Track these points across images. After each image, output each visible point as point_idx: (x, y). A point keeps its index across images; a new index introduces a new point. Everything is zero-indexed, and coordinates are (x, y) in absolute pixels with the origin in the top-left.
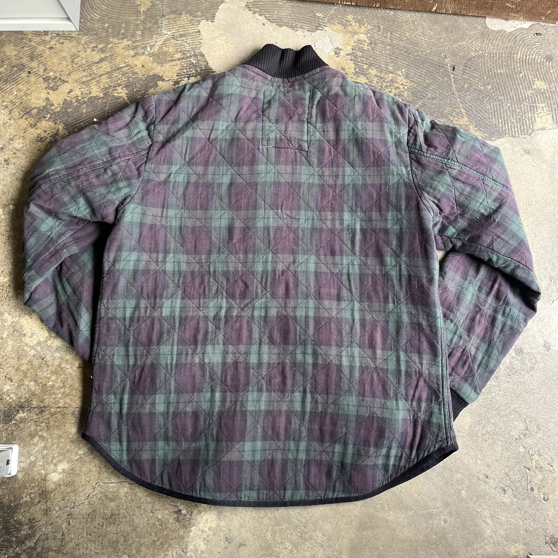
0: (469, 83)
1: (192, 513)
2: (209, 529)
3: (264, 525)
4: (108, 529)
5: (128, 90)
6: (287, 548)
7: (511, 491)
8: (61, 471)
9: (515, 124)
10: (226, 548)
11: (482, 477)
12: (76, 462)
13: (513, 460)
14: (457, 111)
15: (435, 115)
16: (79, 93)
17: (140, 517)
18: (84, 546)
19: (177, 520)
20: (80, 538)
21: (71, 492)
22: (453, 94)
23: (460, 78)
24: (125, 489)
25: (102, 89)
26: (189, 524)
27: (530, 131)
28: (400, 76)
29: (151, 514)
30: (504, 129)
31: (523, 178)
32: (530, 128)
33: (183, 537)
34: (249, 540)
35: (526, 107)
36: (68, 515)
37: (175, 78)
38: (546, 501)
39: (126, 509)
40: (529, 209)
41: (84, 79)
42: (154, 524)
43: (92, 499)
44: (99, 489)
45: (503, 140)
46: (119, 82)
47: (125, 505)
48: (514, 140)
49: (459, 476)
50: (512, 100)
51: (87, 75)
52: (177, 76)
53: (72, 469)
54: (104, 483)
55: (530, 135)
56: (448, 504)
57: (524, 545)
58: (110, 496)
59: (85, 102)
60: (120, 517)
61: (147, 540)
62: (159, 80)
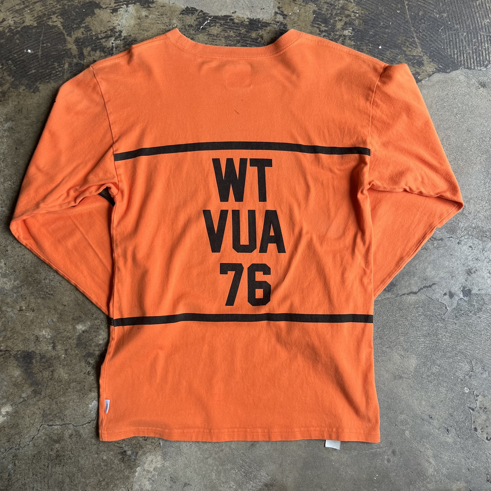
0: (424, 10)
1: (137, 453)
2: (154, 468)
3: (209, 465)
4: (54, 470)
5: (63, 18)
6: (232, 487)
7: (455, 431)
8: (5, 413)
9: (471, 54)
10: (171, 487)
11: (426, 417)
12: (19, 405)
13: (458, 401)
14: (411, 40)
15: (387, 45)
16: (12, 23)
17: (85, 458)
18: (31, 486)
19: (122, 460)
20: (26, 478)
21: (16, 434)
22: (407, 22)
23: (415, 4)
24: (70, 431)
25: (35, 18)
26: (134, 465)
27: (487, 62)
28: (352, 3)
29: (96, 455)
30: (459, 60)
31: (478, 113)
32: (486, 59)
33: (128, 478)
34: (194, 480)
35: (482, 36)
36: (13, 457)
37: (113, 5)
38: (489, 440)
39: (71, 451)
40: (483, 146)
41: (17, 8)
42: (99, 465)
43: (37, 441)
44: (44, 431)
45: (458, 72)
46: (54, 10)
47: (70, 446)
48: (470, 72)
49: (403, 417)
50: (469, 29)
51: (20, 4)
52: (115, 3)
53: (16, 412)
54: (48, 425)
55: (486, 66)
56: (391, 443)
57: (466, 482)
58: (55, 438)
59: (18, 32)
60: (65, 458)
61: (93, 481)
62: (96, 8)
